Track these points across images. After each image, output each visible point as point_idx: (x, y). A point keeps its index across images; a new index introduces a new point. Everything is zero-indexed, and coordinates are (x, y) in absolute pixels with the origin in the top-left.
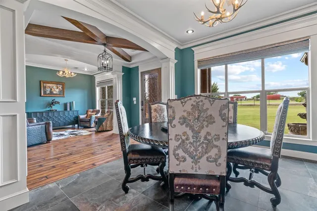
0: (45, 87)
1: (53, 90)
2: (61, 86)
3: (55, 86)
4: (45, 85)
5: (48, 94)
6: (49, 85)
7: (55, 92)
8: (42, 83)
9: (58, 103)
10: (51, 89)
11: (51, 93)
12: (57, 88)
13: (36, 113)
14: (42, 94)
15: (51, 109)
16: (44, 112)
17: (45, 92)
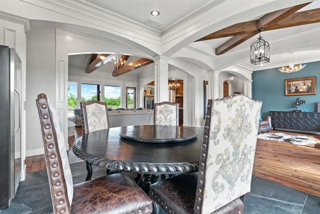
0: (289, 86)
1: (299, 88)
2: (310, 81)
3: (301, 83)
4: (289, 83)
5: (293, 93)
6: (294, 83)
7: (301, 90)
8: (286, 82)
9: (304, 102)
10: (297, 87)
11: (297, 91)
12: (305, 85)
13: (274, 112)
14: (287, 94)
15: (295, 109)
16: (288, 112)
17: (289, 91)
